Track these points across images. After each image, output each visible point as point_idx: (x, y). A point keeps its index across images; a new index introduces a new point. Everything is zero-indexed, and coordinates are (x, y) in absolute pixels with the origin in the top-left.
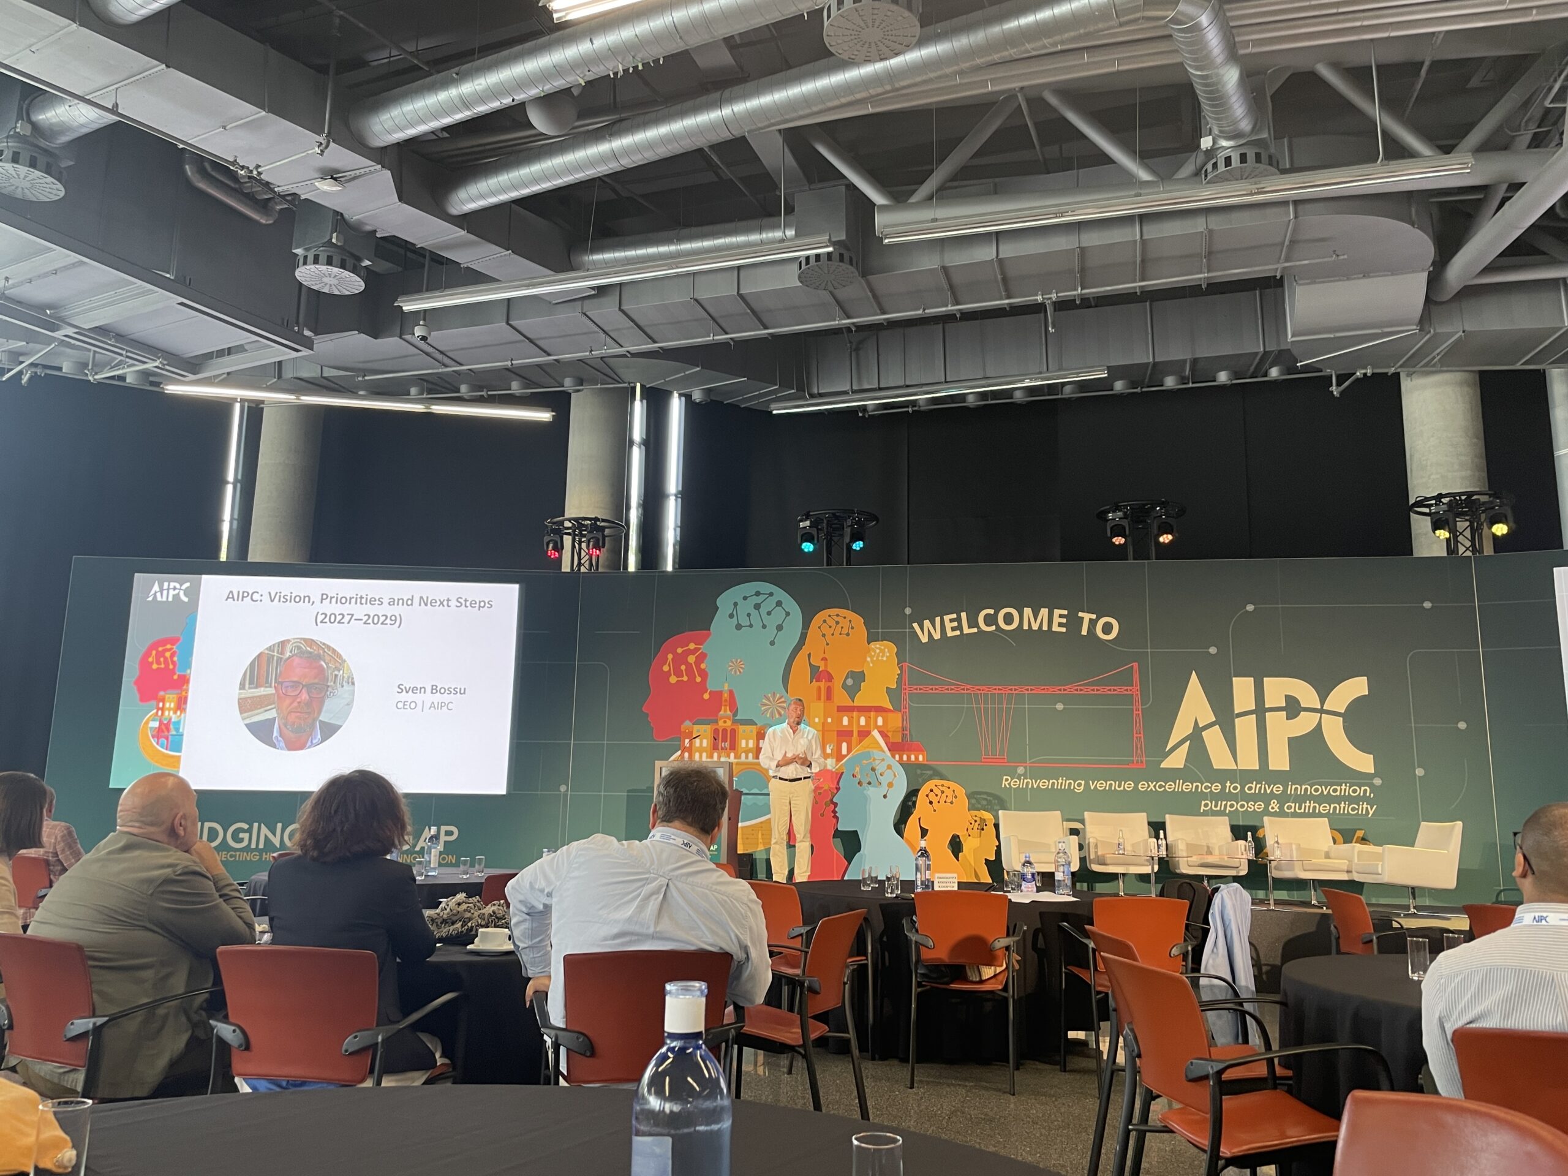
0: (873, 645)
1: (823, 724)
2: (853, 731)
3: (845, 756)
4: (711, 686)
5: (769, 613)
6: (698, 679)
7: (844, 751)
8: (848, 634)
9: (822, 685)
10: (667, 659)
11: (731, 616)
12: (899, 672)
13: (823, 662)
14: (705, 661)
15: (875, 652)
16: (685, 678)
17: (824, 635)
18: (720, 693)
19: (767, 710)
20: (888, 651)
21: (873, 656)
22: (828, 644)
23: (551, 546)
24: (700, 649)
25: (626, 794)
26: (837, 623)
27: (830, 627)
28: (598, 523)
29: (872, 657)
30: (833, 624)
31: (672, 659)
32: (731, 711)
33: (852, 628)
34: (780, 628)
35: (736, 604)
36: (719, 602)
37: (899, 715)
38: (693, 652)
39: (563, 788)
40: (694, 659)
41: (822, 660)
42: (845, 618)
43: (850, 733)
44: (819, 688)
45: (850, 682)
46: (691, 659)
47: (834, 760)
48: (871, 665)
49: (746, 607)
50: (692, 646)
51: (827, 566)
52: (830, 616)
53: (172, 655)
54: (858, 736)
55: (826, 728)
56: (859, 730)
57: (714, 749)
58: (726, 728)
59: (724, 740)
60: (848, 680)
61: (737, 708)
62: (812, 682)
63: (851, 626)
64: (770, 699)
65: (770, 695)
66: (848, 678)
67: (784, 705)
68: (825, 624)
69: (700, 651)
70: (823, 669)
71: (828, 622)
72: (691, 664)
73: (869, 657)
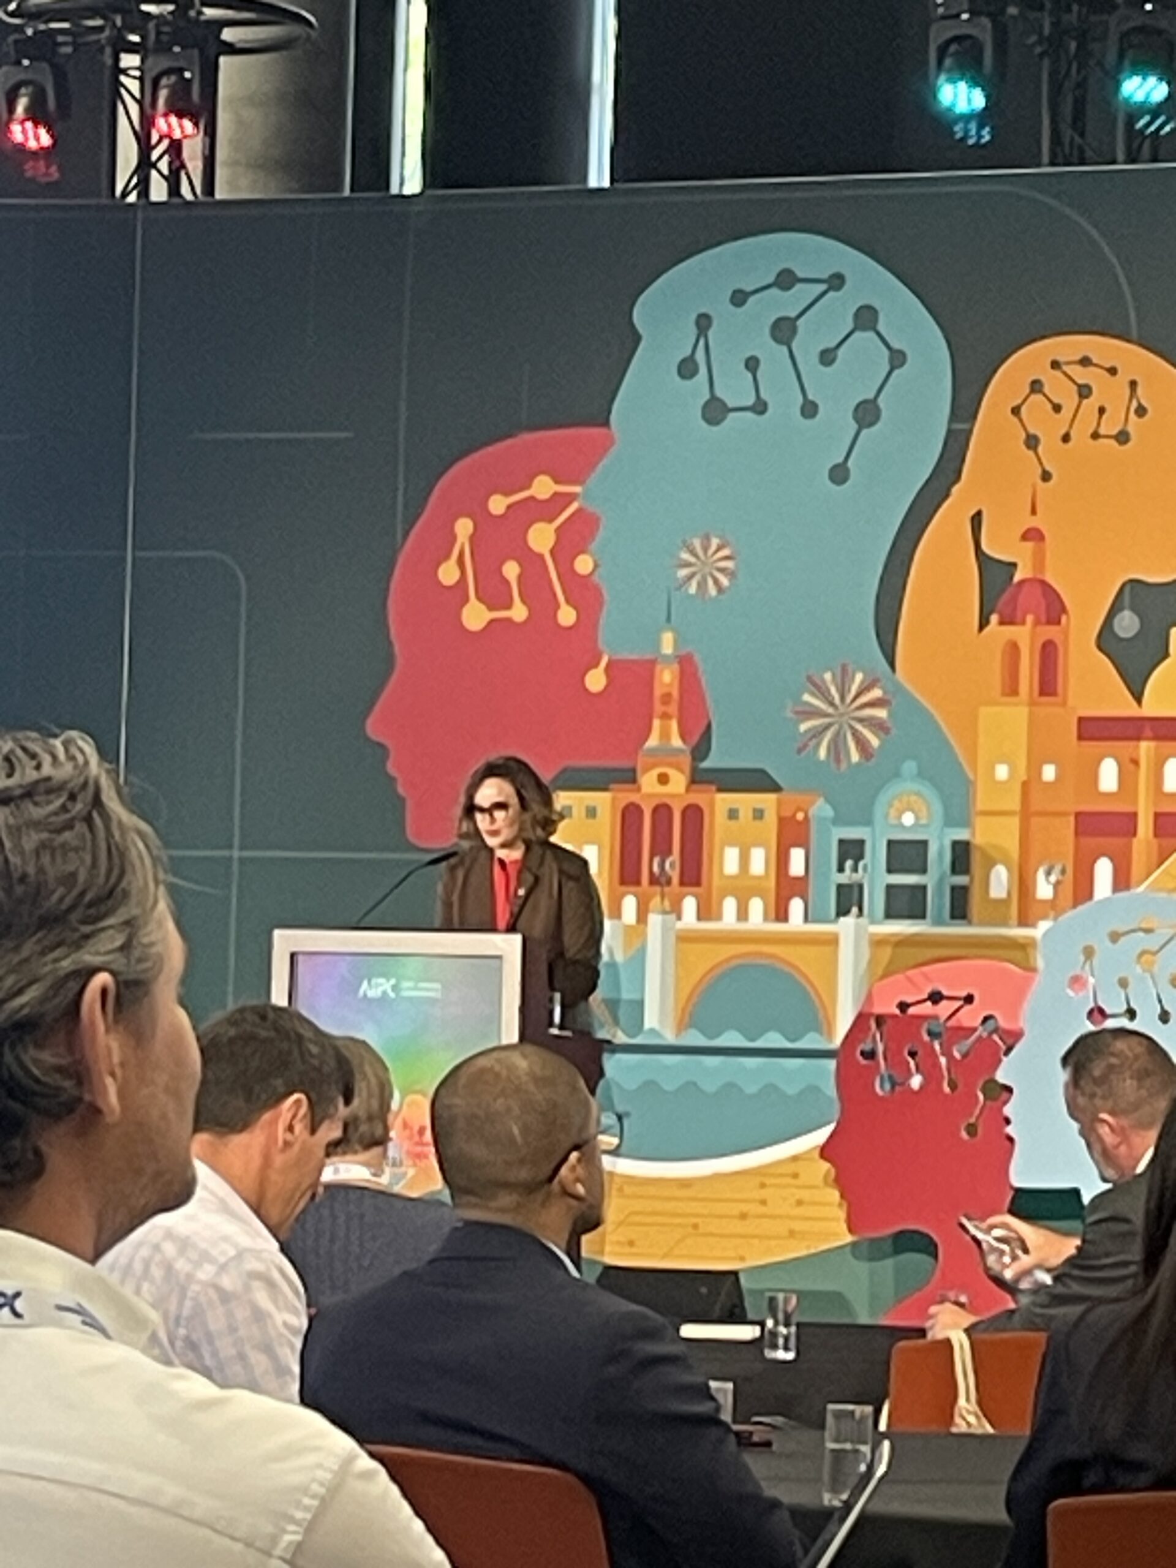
1: (1026, 787)
2: (1134, 815)
4: (614, 639)
5: (827, 357)
6: (567, 616)
8: (1122, 437)
9: (1023, 634)
10: (454, 538)
11: (687, 369)
14: (593, 546)
16: (519, 612)
17: (1032, 442)
18: (646, 670)
19: (817, 734)
22: (1046, 476)
23: (23, 103)
24: (571, 498)
26: (1084, 391)
27: (1057, 408)
30: (1068, 398)
31: (472, 539)
32: (683, 737)
33: (1141, 411)
34: (867, 413)
35: (703, 322)
36: (641, 314)
38: (545, 509)
40: (551, 539)
41: (1025, 537)
42: (1113, 371)
43: (1125, 824)
44: (1013, 648)
45: (1127, 624)
46: (541, 537)
49: (745, 333)
50: (543, 487)
51: (1053, 164)
52: (1055, 365)
54: (1156, 835)
55: (1036, 805)
56: (1159, 810)
57: (623, 882)
58: (668, 801)
59: (661, 848)
60: (1123, 619)
61: (709, 727)
62: (984, 622)
63: (1134, 404)
64: (829, 691)
65: (828, 676)
66: (1121, 609)
67: (882, 713)
68: (1038, 397)
69: (574, 506)
70: (1029, 575)
71: (1046, 390)
72: (541, 557)
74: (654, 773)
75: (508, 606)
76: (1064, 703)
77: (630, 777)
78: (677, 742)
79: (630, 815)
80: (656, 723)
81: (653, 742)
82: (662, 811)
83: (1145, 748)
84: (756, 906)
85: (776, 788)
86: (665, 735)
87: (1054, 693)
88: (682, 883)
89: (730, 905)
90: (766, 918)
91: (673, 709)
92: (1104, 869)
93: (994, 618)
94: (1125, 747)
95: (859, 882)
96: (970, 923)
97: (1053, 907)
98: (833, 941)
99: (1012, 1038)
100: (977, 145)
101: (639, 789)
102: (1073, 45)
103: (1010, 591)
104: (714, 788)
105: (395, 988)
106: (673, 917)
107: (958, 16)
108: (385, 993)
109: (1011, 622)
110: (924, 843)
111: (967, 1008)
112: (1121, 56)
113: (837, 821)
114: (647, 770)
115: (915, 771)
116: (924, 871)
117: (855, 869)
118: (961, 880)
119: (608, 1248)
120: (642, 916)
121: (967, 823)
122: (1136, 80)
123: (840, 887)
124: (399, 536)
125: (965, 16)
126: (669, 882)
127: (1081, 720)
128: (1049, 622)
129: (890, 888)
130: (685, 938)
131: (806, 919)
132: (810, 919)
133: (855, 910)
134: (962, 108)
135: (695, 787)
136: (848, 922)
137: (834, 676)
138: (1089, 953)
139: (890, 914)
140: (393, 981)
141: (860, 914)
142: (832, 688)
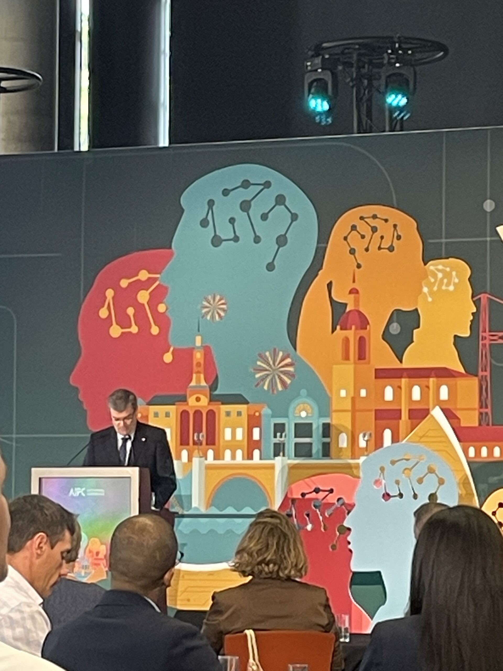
0: (432, 266)
1: (353, 399)
2: (400, 410)
4: (175, 340)
5: (264, 217)
6: (155, 330)
8: (391, 249)
9: (351, 334)
10: (106, 298)
11: (204, 223)
12: (474, 310)
13: (352, 296)
14: (165, 300)
15: (435, 276)
16: (134, 329)
17: (352, 252)
18: (190, 352)
19: (263, 379)
20: (457, 276)
21: (433, 284)
22: (359, 266)
24: (155, 280)
26: (374, 229)
27: (363, 237)
29: (430, 286)
30: (367, 232)
31: (113, 298)
33: (399, 238)
34: (282, 241)
35: (211, 203)
36: (184, 200)
37: (475, 382)
38: (144, 285)
40: (147, 297)
41: (351, 292)
42: (386, 221)
43: (397, 414)
44: (347, 340)
45: (395, 328)
46: (143, 297)
48: (430, 299)
49: (229, 207)
50: (144, 275)
51: (358, 132)
52: (362, 218)
54: (409, 418)
55: (358, 406)
56: (411, 408)
57: (181, 444)
58: (200, 409)
59: (198, 429)
60: (393, 327)
61: (217, 377)
62: (334, 330)
63: (396, 234)
64: (268, 360)
65: (267, 354)
66: (393, 322)
67: (291, 369)
68: (354, 232)
69: (157, 283)
70: (353, 308)
71: (358, 229)
72: (143, 305)
73: (426, 286)
74: (195, 397)
75: (130, 326)
76: (369, 363)
77: (184, 399)
78: (203, 383)
79: (184, 415)
80: (194, 376)
81: (193, 383)
82: (198, 413)
83: (404, 381)
84: (239, 453)
85: (247, 403)
86: (198, 381)
87: (364, 359)
88: (207, 444)
89: (228, 453)
90: (243, 459)
91: (201, 369)
92: (387, 434)
93: (338, 327)
94: (396, 381)
95: (283, 442)
96: (331, 459)
97: (366, 451)
98: (272, 467)
99: (350, 507)
100: (326, 125)
101: (188, 404)
102: (366, 82)
103: (345, 315)
104: (220, 403)
105: (85, 492)
106: (203, 459)
107: (316, 70)
108: (80, 494)
109: (346, 329)
110: (311, 424)
111: (331, 495)
112: (387, 86)
113: (273, 416)
114: (191, 396)
115: (306, 394)
116: (311, 437)
117: (281, 437)
118: (327, 440)
119: (178, 602)
120: (190, 459)
121: (328, 415)
122: (393, 96)
123: (275, 444)
124: (82, 297)
125: (320, 70)
126: (201, 444)
127: (376, 370)
128: (362, 329)
129: (296, 444)
130: (209, 468)
131: (261, 459)
133: (281, 454)
134: (319, 109)
135: (212, 403)
136: (278, 459)
137: (270, 353)
138: (382, 469)
139: (297, 455)
140: (84, 489)
141: (284, 455)
142: (270, 359)
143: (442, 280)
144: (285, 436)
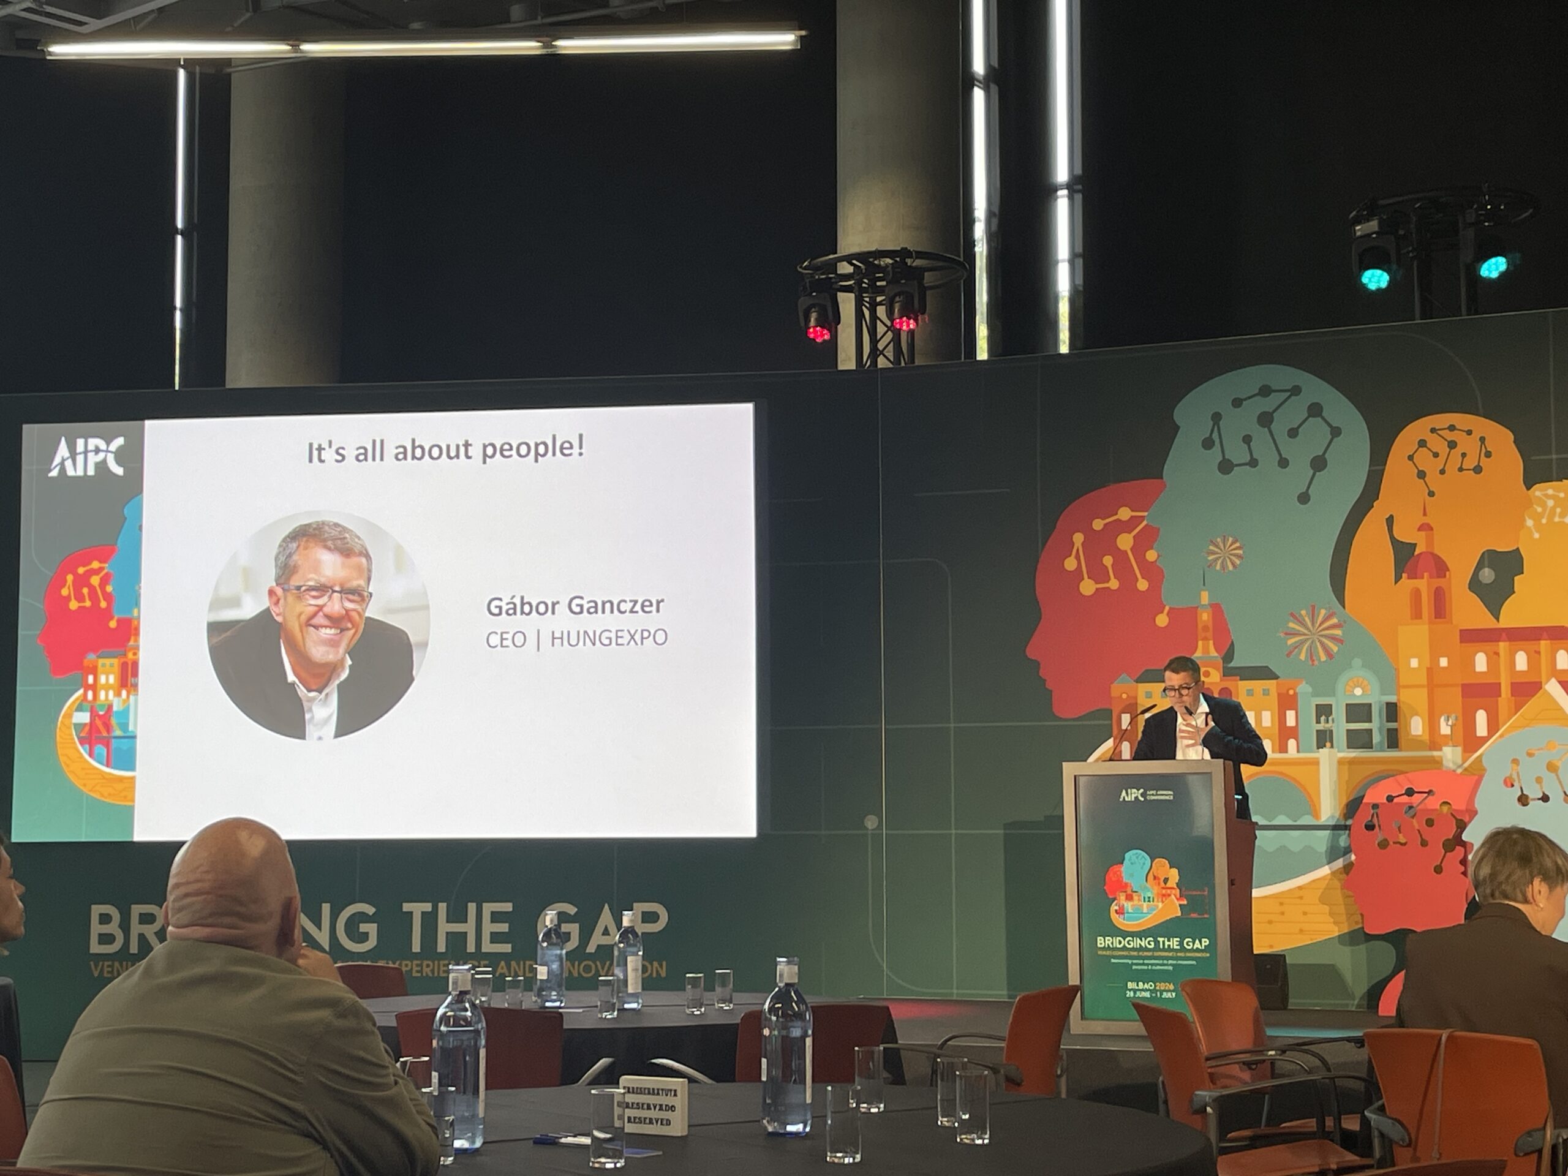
0: (1538, 491)
1: (1430, 671)
2: (1500, 684)
3: (1484, 740)
4: (1172, 596)
5: (1293, 433)
6: (1143, 585)
7: (1482, 730)
8: (1478, 470)
9: (1423, 584)
10: (1073, 544)
11: (1208, 444)
13: (1423, 533)
14: (1155, 546)
15: (1544, 505)
16: (1114, 584)
17: (1422, 475)
18: (1193, 612)
19: (1298, 646)
21: (1541, 515)
22: (1431, 494)
23: (813, 317)
24: (1142, 519)
25: (1002, 832)
26: (1452, 445)
27: (1436, 455)
28: (909, 261)
29: (1537, 518)
30: (1442, 448)
31: (1083, 544)
32: (1217, 650)
34: (1319, 464)
35: (1217, 417)
36: (1179, 414)
38: (1127, 526)
39: (871, 822)
40: (1131, 542)
41: (1419, 529)
42: (1469, 432)
43: (1494, 690)
44: (1416, 594)
45: (1487, 575)
46: (1125, 542)
47: (1459, 749)
48: (1537, 536)
49: (1242, 421)
50: (1124, 514)
51: (1423, 318)
52: (1433, 430)
53: (105, 581)
54: (1512, 695)
55: (1436, 680)
56: (1514, 681)
60: (1484, 572)
61: (1232, 642)
63: (1484, 450)
64: (1304, 620)
66: (1483, 567)
67: (1338, 632)
68: (1424, 450)
69: (1145, 523)
70: (1424, 550)
71: (1429, 445)
72: (1125, 552)
73: (1530, 518)
75: (1108, 580)
80: (1200, 643)
83: (1503, 646)
85: (1276, 677)
86: (1206, 650)
91: (1210, 634)
92: (1481, 717)
94: (1490, 646)
95: (1330, 729)
96: (1401, 751)
97: (1451, 739)
98: (1316, 763)
104: (1238, 678)
105: (1143, 795)
107: (1371, 235)
108: (1137, 798)
111: (1431, 797)
113: (1315, 694)
115: (1360, 664)
116: (1370, 721)
118: (1393, 725)
121: (1394, 691)
123: (1317, 731)
125: (1375, 235)
128: (1439, 577)
131: (1298, 751)
132: (1300, 750)
134: (1379, 285)
135: (1225, 677)
136: (1324, 752)
137: (1307, 611)
141: (1332, 747)
142: (1307, 619)
143: (1553, 508)
144: (1333, 720)
